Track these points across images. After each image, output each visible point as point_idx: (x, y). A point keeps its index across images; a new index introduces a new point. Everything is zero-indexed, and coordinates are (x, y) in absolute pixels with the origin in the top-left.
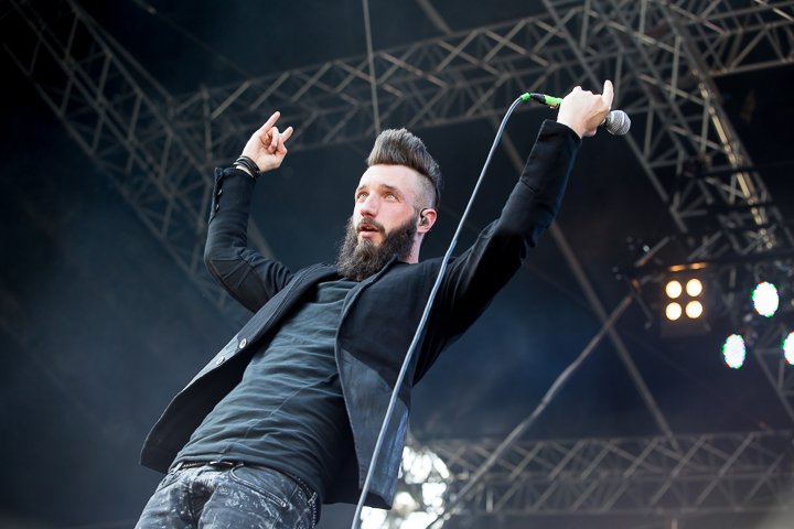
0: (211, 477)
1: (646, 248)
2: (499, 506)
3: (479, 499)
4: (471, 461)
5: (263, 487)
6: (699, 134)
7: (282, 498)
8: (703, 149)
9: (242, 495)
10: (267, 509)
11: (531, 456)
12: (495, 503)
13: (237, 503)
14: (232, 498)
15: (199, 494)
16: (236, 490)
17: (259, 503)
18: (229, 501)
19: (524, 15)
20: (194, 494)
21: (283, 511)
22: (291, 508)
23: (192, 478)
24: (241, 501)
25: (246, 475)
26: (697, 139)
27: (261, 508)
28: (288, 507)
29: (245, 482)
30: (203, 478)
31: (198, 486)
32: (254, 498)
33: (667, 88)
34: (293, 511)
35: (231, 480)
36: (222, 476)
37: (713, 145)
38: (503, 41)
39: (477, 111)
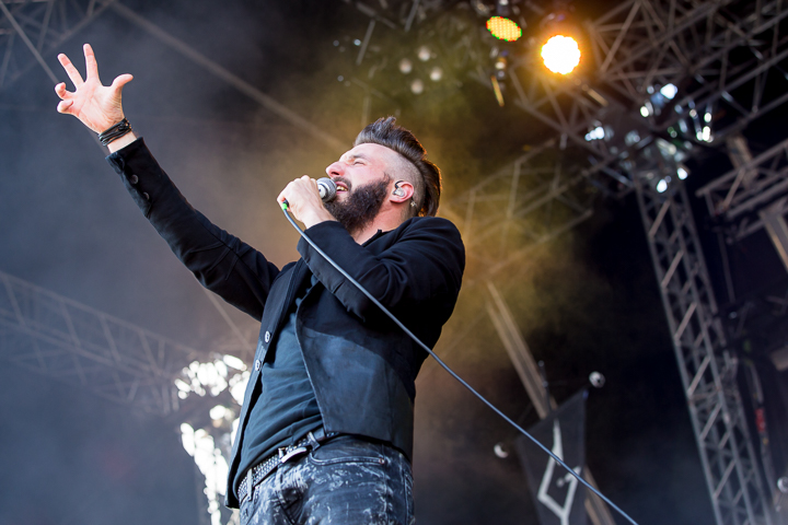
0: (296, 476)
1: (357, 43)
5: (353, 455)
7: (376, 456)
9: (341, 473)
10: (372, 473)
13: (341, 482)
14: (332, 481)
15: (292, 499)
16: (331, 472)
17: (362, 471)
18: (332, 485)
20: (287, 502)
21: (384, 467)
22: (389, 461)
23: (278, 487)
24: (344, 479)
25: (330, 453)
27: (367, 475)
28: (386, 462)
29: (335, 460)
30: (288, 481)
31: (288, 492)
32: (354, 470)
34: (392, 463)
35: (319, 467)
36: (306, 468)
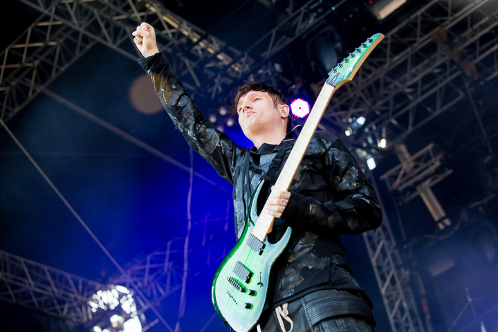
2: (167, 288)
3: (155, 292)
4: (138, 276)
6: (163, 29)
8: (170, 36)
11: (168, 252)
12: (164, 289)
19: (29, 25)
26: (164, 32)
33: (133, 16)
37: (173, 31)
38: (26, 46)
39: (34, 91)
